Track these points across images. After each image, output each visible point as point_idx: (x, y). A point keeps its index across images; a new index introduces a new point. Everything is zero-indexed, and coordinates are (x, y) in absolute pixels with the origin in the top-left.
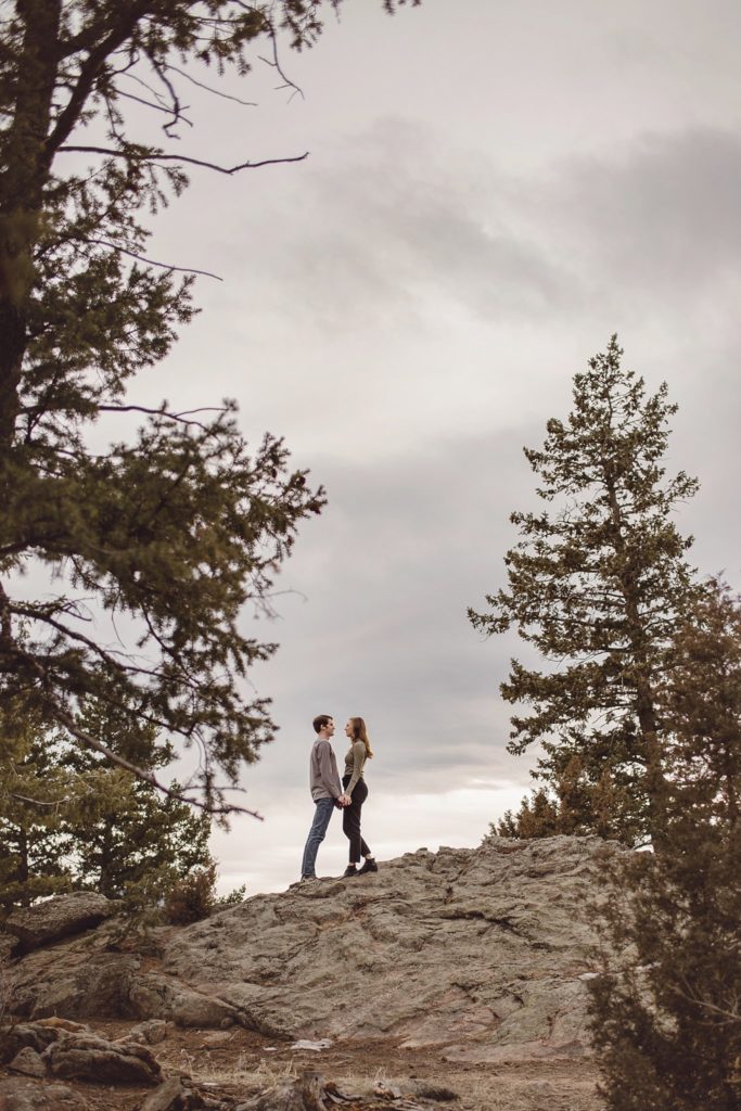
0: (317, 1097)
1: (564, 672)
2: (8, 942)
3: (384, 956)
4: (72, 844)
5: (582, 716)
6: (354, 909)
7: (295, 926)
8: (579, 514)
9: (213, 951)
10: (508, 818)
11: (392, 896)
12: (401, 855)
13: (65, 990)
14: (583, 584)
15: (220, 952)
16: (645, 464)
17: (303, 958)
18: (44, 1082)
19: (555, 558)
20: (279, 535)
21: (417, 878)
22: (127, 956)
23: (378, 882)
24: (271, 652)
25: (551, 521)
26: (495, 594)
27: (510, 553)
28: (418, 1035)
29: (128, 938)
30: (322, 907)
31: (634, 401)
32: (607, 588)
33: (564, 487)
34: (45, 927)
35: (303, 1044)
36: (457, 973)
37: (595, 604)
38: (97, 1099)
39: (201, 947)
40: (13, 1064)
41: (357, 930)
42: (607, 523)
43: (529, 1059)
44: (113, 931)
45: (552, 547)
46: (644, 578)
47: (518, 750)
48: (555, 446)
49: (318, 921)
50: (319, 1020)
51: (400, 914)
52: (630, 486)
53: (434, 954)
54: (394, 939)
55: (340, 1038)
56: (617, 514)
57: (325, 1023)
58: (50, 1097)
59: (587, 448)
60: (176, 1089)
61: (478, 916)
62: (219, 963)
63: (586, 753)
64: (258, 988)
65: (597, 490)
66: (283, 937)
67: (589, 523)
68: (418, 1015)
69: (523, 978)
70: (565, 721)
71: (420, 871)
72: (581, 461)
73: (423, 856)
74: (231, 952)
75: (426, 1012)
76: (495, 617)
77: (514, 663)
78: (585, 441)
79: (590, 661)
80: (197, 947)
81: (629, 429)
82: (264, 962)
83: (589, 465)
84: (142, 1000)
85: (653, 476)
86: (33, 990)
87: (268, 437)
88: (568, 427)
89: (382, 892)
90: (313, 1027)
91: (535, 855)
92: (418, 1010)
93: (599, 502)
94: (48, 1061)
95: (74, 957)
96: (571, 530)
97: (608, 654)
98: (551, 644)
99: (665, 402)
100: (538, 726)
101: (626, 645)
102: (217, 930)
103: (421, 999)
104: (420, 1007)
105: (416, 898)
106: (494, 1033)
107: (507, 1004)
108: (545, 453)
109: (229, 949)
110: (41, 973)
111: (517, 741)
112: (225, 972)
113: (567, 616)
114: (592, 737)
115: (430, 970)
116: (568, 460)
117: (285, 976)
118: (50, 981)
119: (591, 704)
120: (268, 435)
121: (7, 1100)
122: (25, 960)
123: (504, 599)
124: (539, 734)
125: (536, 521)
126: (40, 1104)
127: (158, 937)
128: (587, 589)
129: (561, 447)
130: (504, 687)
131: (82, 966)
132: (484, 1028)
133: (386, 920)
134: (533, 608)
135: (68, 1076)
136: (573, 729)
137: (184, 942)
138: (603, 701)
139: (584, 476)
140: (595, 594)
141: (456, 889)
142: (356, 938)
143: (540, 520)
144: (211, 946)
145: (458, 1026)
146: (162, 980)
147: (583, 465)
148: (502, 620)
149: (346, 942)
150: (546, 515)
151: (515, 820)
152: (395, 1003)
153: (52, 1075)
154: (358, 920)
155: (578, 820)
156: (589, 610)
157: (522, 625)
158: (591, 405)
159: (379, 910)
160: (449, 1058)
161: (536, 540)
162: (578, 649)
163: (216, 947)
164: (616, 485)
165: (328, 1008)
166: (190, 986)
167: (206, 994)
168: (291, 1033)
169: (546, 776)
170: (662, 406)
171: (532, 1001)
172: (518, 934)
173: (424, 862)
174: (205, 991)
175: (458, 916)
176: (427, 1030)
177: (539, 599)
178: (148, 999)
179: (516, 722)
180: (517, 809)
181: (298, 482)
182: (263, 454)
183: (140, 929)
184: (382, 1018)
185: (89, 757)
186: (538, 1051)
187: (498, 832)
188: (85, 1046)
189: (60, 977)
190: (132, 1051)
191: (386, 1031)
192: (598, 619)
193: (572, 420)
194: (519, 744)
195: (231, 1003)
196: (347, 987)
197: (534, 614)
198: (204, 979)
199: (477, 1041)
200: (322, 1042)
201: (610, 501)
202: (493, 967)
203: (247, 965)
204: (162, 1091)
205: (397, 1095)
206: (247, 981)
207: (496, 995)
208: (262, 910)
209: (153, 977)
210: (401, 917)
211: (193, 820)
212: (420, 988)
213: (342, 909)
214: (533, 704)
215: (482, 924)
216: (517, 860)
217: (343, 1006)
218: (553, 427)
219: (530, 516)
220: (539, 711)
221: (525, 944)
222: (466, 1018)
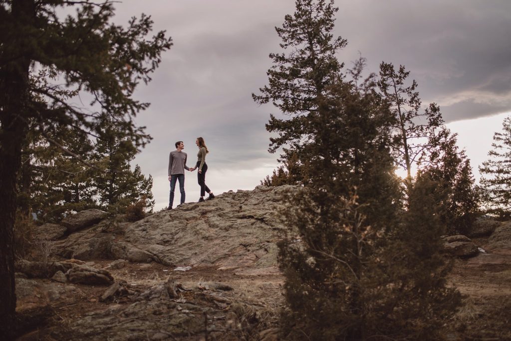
0: (173, 289)
1: (291, 119)
2: (62, 229)
3: (213, 233)
4: (97, 190)
5: (298, 137)
6: (202, 215)
7: (178, 222)
8: (298, 54)
9: (145, 232)
10: (268, 178)
11: (217, 210)
12: (222, 193)
13: (85, 248)
14: (299, 83)
15: (147, 232)
16: (325, 33)
17: (181, 234)
18: (66, 285)
19: (288, 72)
20: (153, 58)
21: (228, 202)
22: (110, 234)
23: (212, 204)
24: (146, 106)
25: (286, 57)
26: (263, 88)
27: (269, 71)
28: (226, 265)
29: (110, 227)
30: (189, 214)
31: (321, 6)
32: (309, 85)
33: (292, 43)
34: (77, 223)
35: (179, 268)
36: (242, 240)
37: (304, 91)
38: (86, 291)
39: (140, 230)
40: (53, 278)
41: (203, 223)
42: (309, 57)
43: (269, 273)
44: (104, 225)
45: (287, 68)
46: (324, 81)
47: (272, 151)
48: (287, 26)
49: (187, 220)
50: (187, 259)
51: (220, 217)
52: (319, 42)
53: (233, 232)
54: (217, 227)
55: (195, 266)
56: (313, 54)
57: (188, 260)
58: (67, 290)
59: (301, 27)
60: (117, 287)
61: (252, 217)
62: (147, 237)
63: (300, 152)
64: (162, 246)
65: (305, 44)
66: (173, 226)
67: (302, 58)
68: (226, 257)
69: (268, 242)
70: (292, 139)
71: (229, 199)
72: (299, 32)
73: (231, 194)
74: (152, 232)
75: (229, 256)
76: (263, 97)
77: (271, 116)
78: (300, 23)
79: (302, 115)
80: (138, 231)
81: (319, 18)
82: (165, 236)
83: (302, 34)
84: (116, 252)
85: (329, 38)
86: (72, 248)
87: (143, 15)
88: (294, 18)
89: (213, 208)
90: (184, 261)
91: (276, 193)
92: (226, 255)
93: (306, 49)
94: (68, 276)
95: (89, 235)
96: (294, 61)
97: (309, 112)
98: (286, 108)
99: (334, 6)
100: (280, 141)
101: (316, 108)
102: (147, 224)
103: (227, 250)
104: (227, 253)
105: (227, 210)
106: (255, 263)
107: (262, 252)
108: (284, 29)
109: (151, 231)
110: (75, 242)
111: (272, 148)
112: (149, 240)
113: (292, 96)
114: (303, 146)
115: (231, 239)
116: (293, 32)
117: (173, 242)
118: (79, 244)
119: (302, 132)
120: (143, 14)
121: (49, 292)
122: (69, 236)
123: (267, 90)
124: (281, 145)
125: (280, 57)
126: (62, 293)
127: (123, 227)
128: (301, 85)
129: (290, 26)
130: (267, 125)
131: (92, 239)
132: (252, 262)
133: (215, 219)
134: (279, 93)
135: (76, 282)
136: (295, 143)
137: (133, 229)
138: (307, 131)
139: (300, 38)
140: (304, 87)
141: (243, 207)
142: (202, 226)
143: (281, 56)
144: (144, 230)
145: (241, 261)
146: (124, 244)
147: (300, 34)
148: (266, 98)
149: (198, 228)
150: (284, 54)
151: (271, 179)
152: (217, 252)
153: (69, 282)
154: (203, 219)
155: (295, 179)
156: (302, 94)
157: (274, 100)
158: (303, 8)
159: (212, 215)
160: (237, 274)
161: (280, 65)
162: (297, 110)
163: (146, 230)
164: (313, 42)
165: (190, 254)
166: (135, 246)
167: (141, 249)
168: (175, 264)
169: (284, 162)
170: (332, 8)
171: (271, 251)
172: (267, 224)
173: (231, 196)
174: (141, 248)
175: (244, 217)
176: (229, 263)
177: (281, 90)
178: (118, 251)
179: (271, 140)
180: (271, 175)
181: (161, 36)
182: (142, 23)
183: (115, 224)
184: (212, 258)
185: (103, 156)
186: (272, 271)
187: (264, 184)
188: (82, 270)
189: (83, 243)
190: (102, 272)
191: (213, 263)
192: (305, 98)
193: (295, 15)
194: (273, 149)
195: (151, 253)
196: (198, 246)
197: (279, 95)
198: (141, 243)
199: (248, 267)
200: (186, 268)
201: (310, 49)
202: (257, 238)
203: (158, 237)
204: (112, 288)
205: (207, 288)
206: (158, 244)
207: (258, 248)
208: (165, 216)
209: (120, 243)
210: (220, 218)
211: (145, 180)
212: (227, 246)
213: (197, 215)
214: (279, 132)
215: (253, 221)
216: (268, 195)
217: (196, 253)
218: (288, 18)
219: (277, 55)
220: (281, 135)
221: (270, 228)
222: (245, 258)
